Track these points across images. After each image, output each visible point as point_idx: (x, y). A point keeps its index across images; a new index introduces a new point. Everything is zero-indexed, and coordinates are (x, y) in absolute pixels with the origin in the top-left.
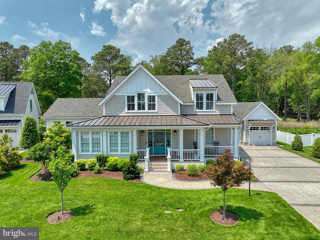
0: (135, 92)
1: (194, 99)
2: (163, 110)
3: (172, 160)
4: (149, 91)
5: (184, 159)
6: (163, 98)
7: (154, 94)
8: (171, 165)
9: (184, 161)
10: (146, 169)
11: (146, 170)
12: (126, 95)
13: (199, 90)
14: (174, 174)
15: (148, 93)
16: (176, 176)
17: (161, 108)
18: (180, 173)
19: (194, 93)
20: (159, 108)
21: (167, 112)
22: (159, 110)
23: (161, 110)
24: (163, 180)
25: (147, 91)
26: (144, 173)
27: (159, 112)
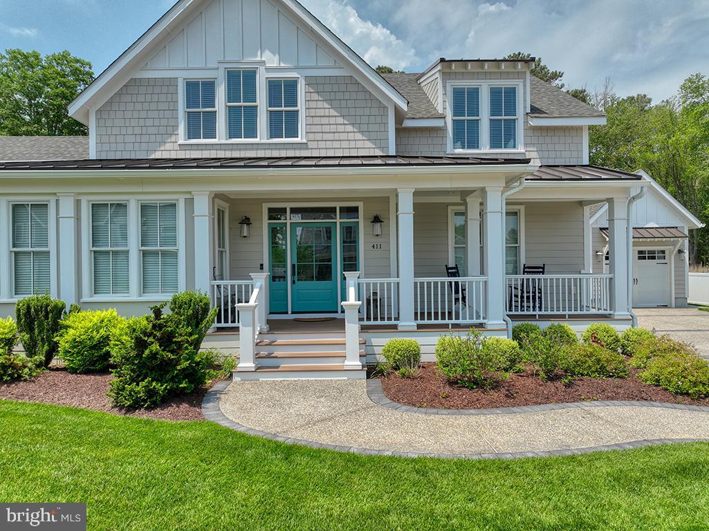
0: (215, 66)
1: (445, 108)
2: (326, 136)
3: (366, 323)
4: (271, 59)
5: (416, 319)
6: (328, 88)
7: (294, 75)
8: (363, 343)
9: (419, 326)
10: (245, 361)
11: (247, 364)
12: (182, 76)
13: (463, 75)
14: (376, 382)
15: (268, 70)
16: (386, 390)
17: (318, 128)
18: (403, 375)
19: (444, 87)
20: (314, 129)
21: (345, 144)
22: (311, 136)
23: (319, 136)
24: (323, 407)
25: (264, 62)
26: (236, 379)
27: (311, 145)
